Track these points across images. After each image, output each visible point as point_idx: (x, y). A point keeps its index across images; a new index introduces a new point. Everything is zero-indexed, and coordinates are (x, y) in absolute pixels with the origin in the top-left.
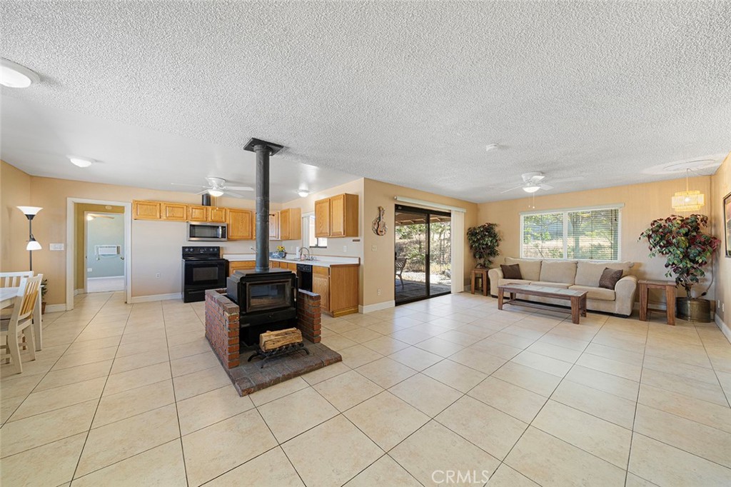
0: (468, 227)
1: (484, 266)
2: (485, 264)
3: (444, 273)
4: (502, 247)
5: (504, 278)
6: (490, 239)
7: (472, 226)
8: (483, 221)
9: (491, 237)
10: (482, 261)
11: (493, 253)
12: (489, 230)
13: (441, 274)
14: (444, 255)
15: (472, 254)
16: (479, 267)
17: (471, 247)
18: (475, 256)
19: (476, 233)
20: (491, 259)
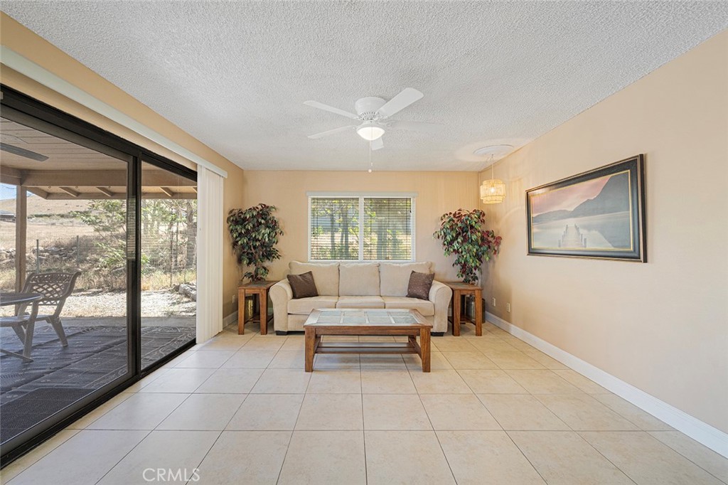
0: (229, 208)
1: (256, 278)
2: (257, 274)
3: (177, 288)
4: (282, 245)
5: (294, 297)
6: (268, 231)
7: (237, 207)
8: (253, 200)
9: (269, 227)
10: (252, 269)
11: (270, 254)
12: (264, 216)
13: (172, 292)
14: (176, 257)
15: (235, 257)
16: (246, 280)
17: (235, 244)
18: (240, 261)
19: (245, 219)
20: (267, 263)
